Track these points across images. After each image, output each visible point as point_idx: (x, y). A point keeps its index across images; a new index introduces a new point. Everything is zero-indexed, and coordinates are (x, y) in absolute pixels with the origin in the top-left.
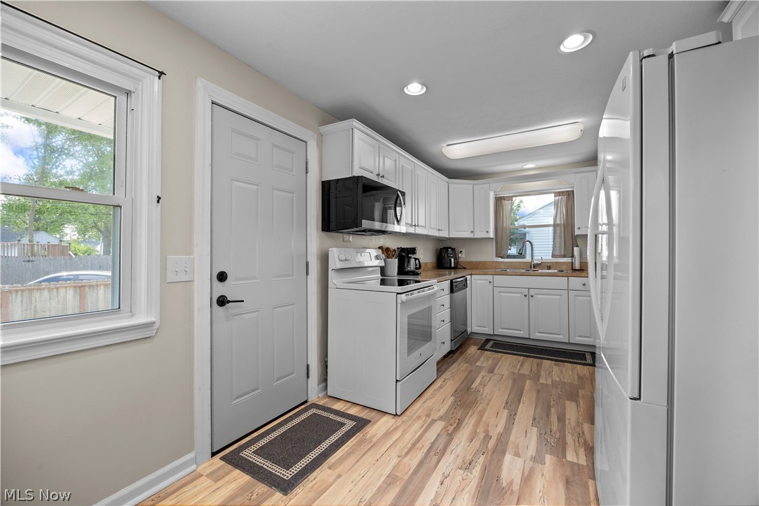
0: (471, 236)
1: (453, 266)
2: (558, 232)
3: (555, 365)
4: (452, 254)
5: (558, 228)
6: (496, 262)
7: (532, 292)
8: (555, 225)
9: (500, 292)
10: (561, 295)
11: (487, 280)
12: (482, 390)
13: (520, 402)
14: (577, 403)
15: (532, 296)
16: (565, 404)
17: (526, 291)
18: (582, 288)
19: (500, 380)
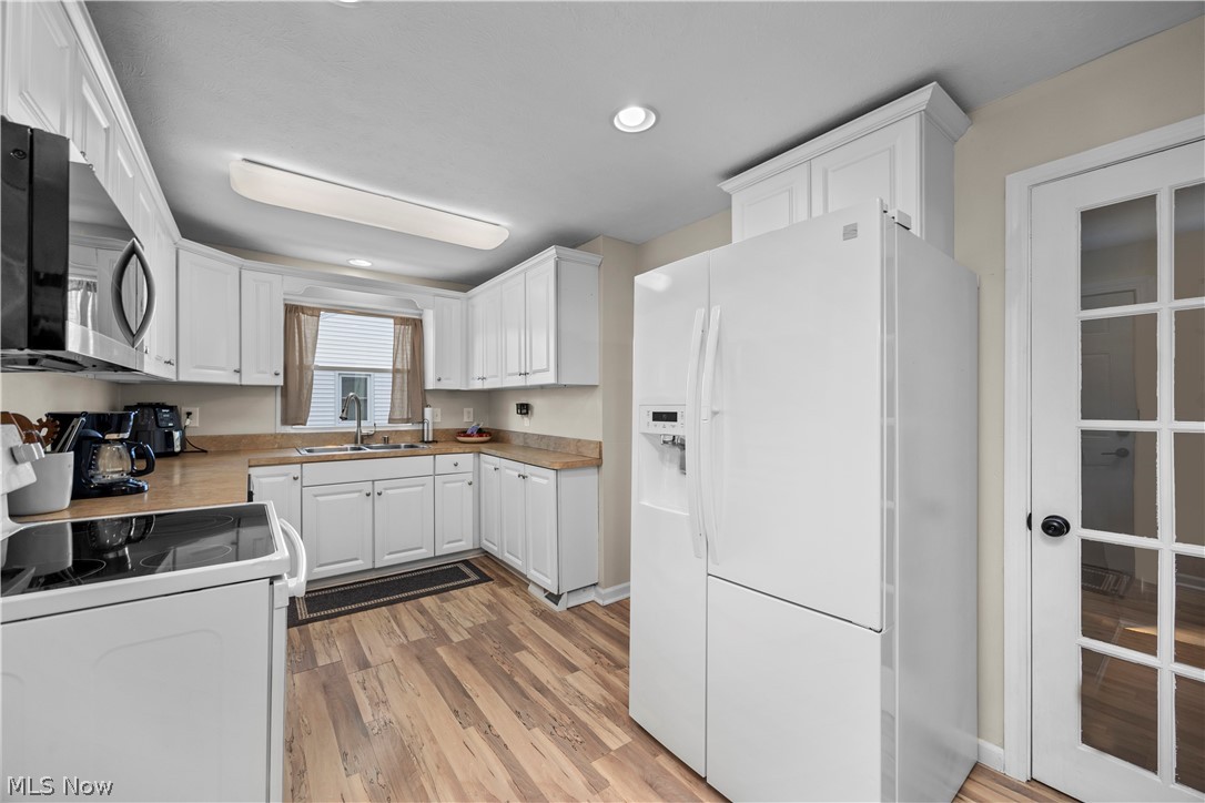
0: (234, 380)
1: (177, 449)
2: (398, 381)
3: (443, 600)
4: (171, 420)
5: (398, 376)
6: (283, 435)
7: (379, 486)
8: (395, 371)
9: (316, 496)
10: (423, 485)
11: (286, 475)
12: (389, 716)
13: (469, 697)
14: (525, 648)
15: (379, 494)
16: (518, 661)
17: (367, 487)
18: (453, 469)
19: (398, 673)
